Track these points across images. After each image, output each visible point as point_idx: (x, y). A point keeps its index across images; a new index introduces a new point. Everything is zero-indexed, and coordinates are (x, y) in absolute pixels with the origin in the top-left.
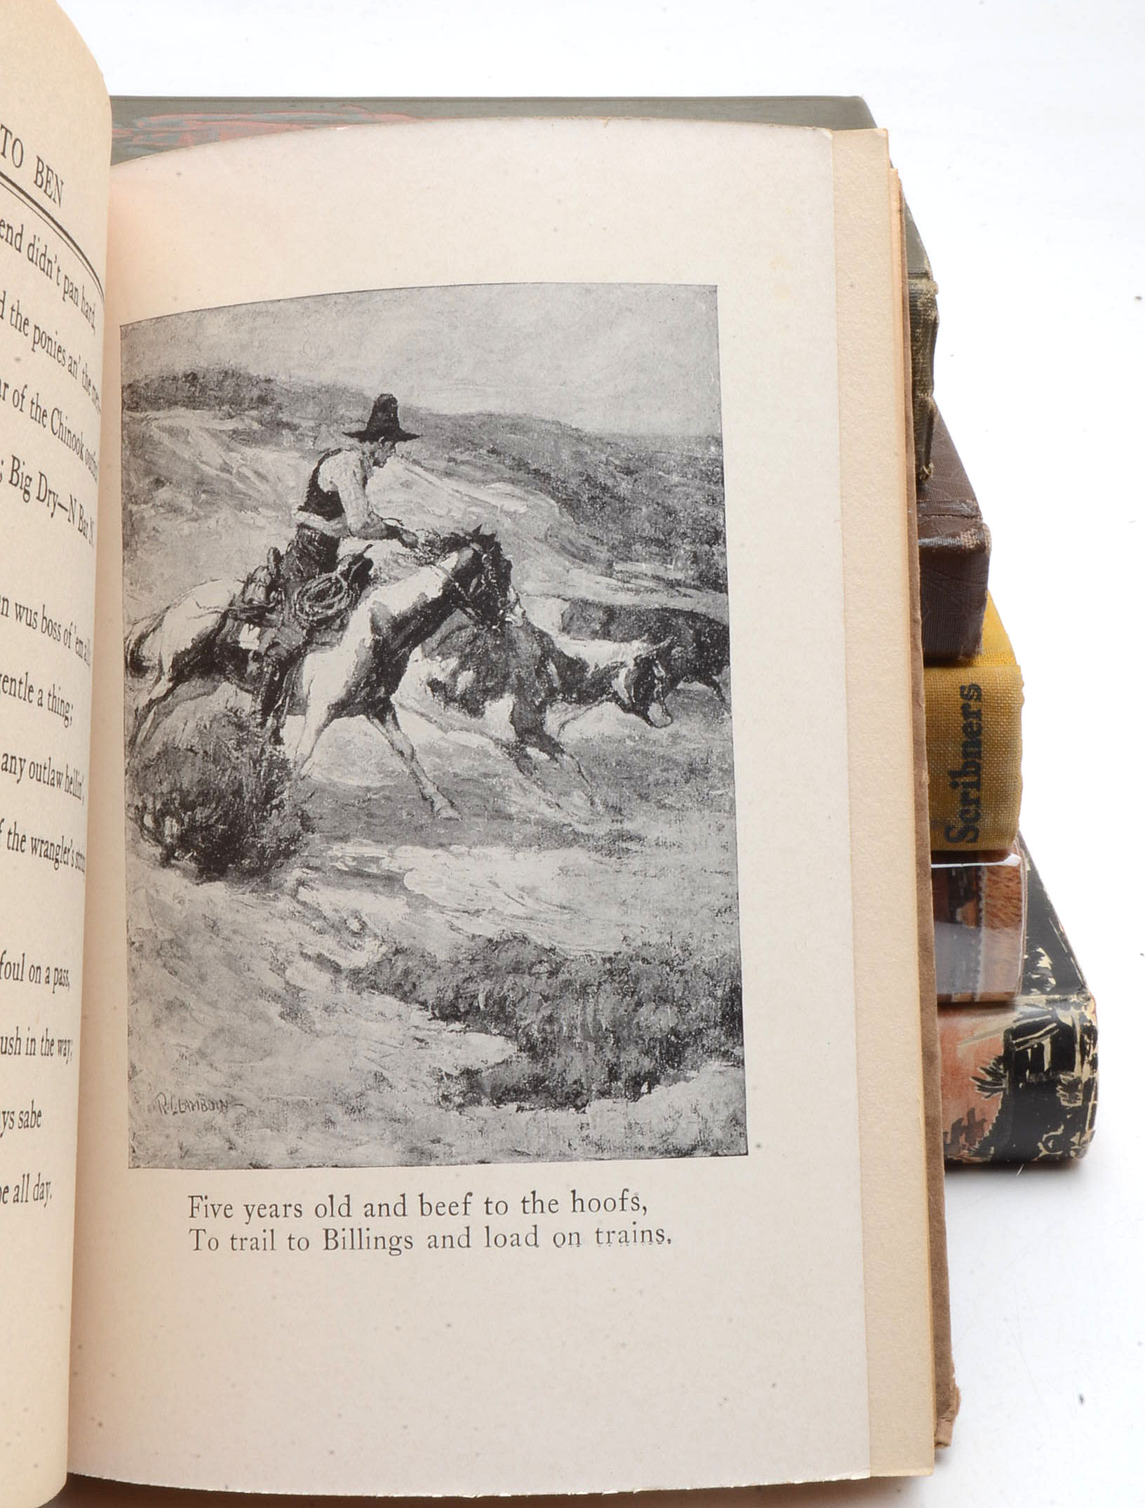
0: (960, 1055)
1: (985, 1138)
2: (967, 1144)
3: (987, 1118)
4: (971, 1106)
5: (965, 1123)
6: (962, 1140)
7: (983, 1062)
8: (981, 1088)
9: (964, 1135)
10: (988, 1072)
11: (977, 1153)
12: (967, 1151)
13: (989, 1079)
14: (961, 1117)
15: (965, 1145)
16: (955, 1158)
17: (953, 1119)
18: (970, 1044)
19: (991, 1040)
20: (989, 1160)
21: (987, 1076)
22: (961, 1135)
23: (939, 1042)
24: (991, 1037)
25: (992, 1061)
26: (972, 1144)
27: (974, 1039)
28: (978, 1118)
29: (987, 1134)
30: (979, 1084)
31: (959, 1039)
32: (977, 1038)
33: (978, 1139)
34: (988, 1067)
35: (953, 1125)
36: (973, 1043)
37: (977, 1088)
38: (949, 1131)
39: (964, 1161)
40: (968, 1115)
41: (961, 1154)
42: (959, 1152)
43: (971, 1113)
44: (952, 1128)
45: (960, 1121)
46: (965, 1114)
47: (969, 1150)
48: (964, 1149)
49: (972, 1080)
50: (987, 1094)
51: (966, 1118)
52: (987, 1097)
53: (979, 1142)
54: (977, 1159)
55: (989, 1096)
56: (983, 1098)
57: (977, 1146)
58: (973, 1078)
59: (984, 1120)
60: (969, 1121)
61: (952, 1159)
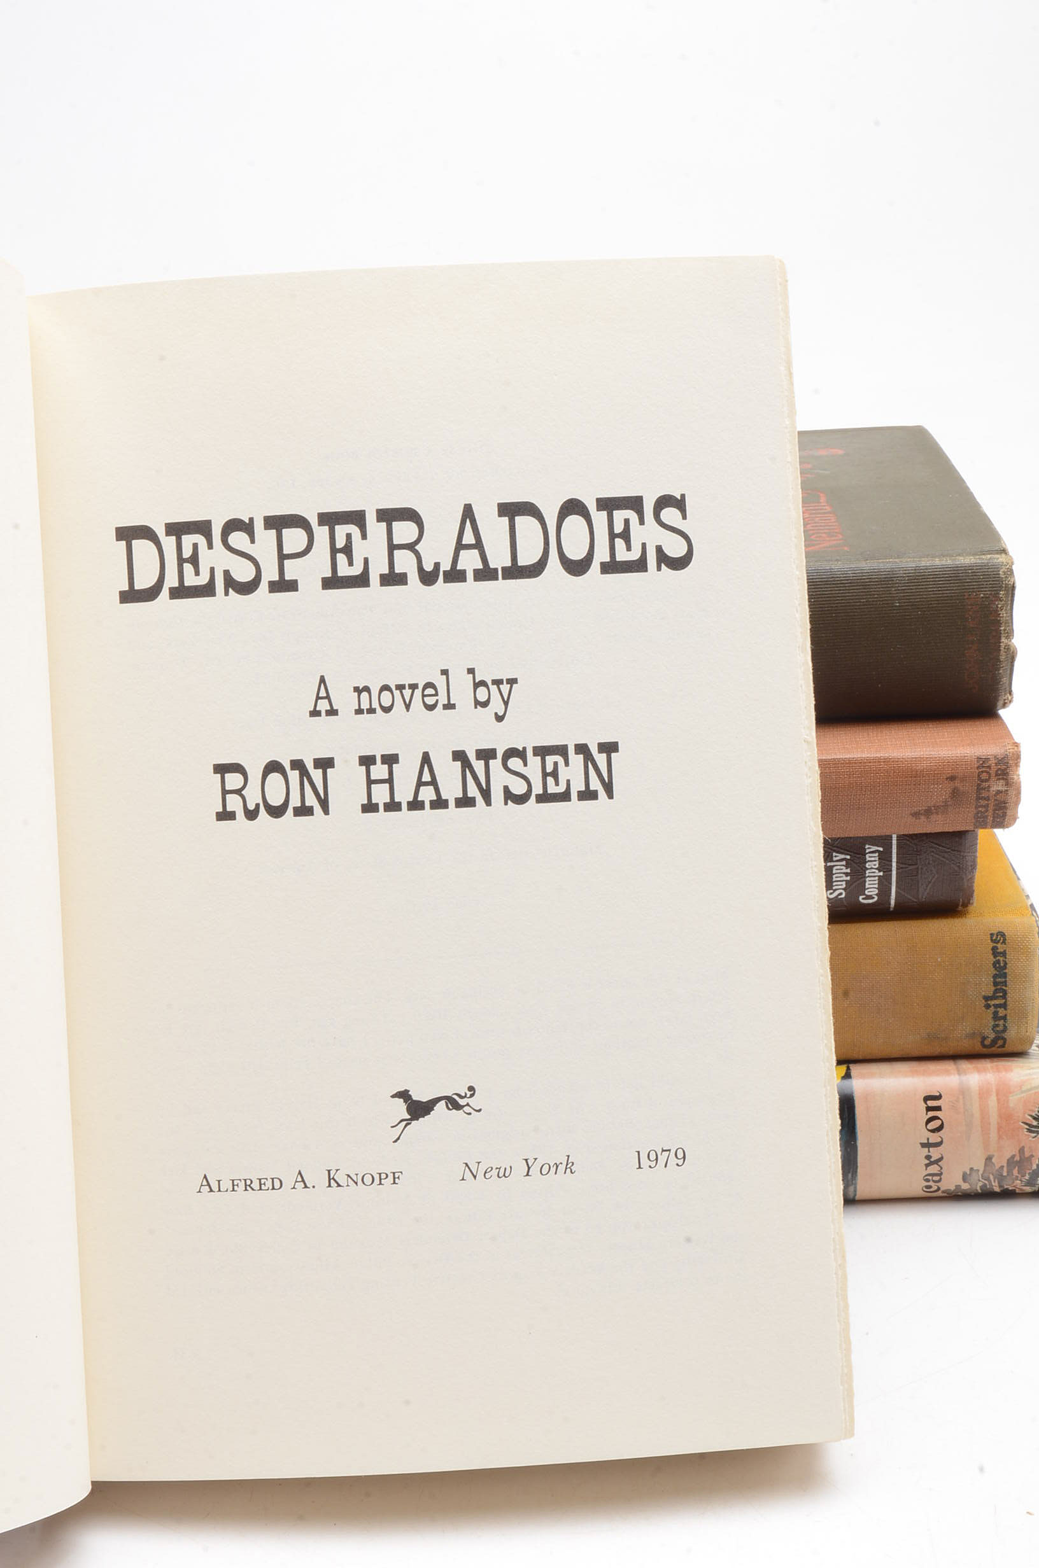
0: (1011, 1105)
1: (1033, 1171)
2: (1019, 1176)
3: (1034, 1154)
4: (1021, 1145)
5: (1017, 1158)
6: (1015, 1172)
7: (1030, 1110)
8: (1030, 1131)
9: (1017, 1168)
10: (1035, 1118)
11: (1029, 1183)
12: (1020, 1182)
13: (1035, 1123)
14: (1014, 1153)
15: (1017, 1177)
16: (1010, 1189)
17: (1008, 1155)
18: (1019, 1096)
19: (1036, 1093)
20: (1037, 1189)
21: (1034, 1121)
22: (1015, 1167)
23: (994, 1094)
24: (1036, 1091)
25: (1037, 1109)
26: (1023, 1176)
27: (1022, 1092)
28: (1027, 1154)
29: (1035, 1167)
30: (1027, 1127)
31: (1010, 1093)
32: (1025, 1092)
33: (1028, 1171)
34: (1034, 1114)
35: (1008, 1160)
36: (1022, 1095)
37: (1026, 1130)
38: (1005, 1165)
39: (1017, 1191)
40: (1019, 1151)
41: (1015, 1184)
42: (1013, 1182)
43: (1022, 1150)
44: (1008, 1163)
45: (1013, 1157)
46: (1017, 1152)
47: (1021, 1180)
48: (1017, 1180)
49: (1022, 1124)
50: (1034, 1135)
51: (1018, 1155)
52: (1034, 1138)
53: (1029, 1174)
54: (1028, 1189)
55: (1035, 1137)
56: (1030, 1139)
57: (1027, 1177)
58: (1022, 1122)
59: (1032, 1156)
60: (1020, 1156)
61: (1007, 1189)
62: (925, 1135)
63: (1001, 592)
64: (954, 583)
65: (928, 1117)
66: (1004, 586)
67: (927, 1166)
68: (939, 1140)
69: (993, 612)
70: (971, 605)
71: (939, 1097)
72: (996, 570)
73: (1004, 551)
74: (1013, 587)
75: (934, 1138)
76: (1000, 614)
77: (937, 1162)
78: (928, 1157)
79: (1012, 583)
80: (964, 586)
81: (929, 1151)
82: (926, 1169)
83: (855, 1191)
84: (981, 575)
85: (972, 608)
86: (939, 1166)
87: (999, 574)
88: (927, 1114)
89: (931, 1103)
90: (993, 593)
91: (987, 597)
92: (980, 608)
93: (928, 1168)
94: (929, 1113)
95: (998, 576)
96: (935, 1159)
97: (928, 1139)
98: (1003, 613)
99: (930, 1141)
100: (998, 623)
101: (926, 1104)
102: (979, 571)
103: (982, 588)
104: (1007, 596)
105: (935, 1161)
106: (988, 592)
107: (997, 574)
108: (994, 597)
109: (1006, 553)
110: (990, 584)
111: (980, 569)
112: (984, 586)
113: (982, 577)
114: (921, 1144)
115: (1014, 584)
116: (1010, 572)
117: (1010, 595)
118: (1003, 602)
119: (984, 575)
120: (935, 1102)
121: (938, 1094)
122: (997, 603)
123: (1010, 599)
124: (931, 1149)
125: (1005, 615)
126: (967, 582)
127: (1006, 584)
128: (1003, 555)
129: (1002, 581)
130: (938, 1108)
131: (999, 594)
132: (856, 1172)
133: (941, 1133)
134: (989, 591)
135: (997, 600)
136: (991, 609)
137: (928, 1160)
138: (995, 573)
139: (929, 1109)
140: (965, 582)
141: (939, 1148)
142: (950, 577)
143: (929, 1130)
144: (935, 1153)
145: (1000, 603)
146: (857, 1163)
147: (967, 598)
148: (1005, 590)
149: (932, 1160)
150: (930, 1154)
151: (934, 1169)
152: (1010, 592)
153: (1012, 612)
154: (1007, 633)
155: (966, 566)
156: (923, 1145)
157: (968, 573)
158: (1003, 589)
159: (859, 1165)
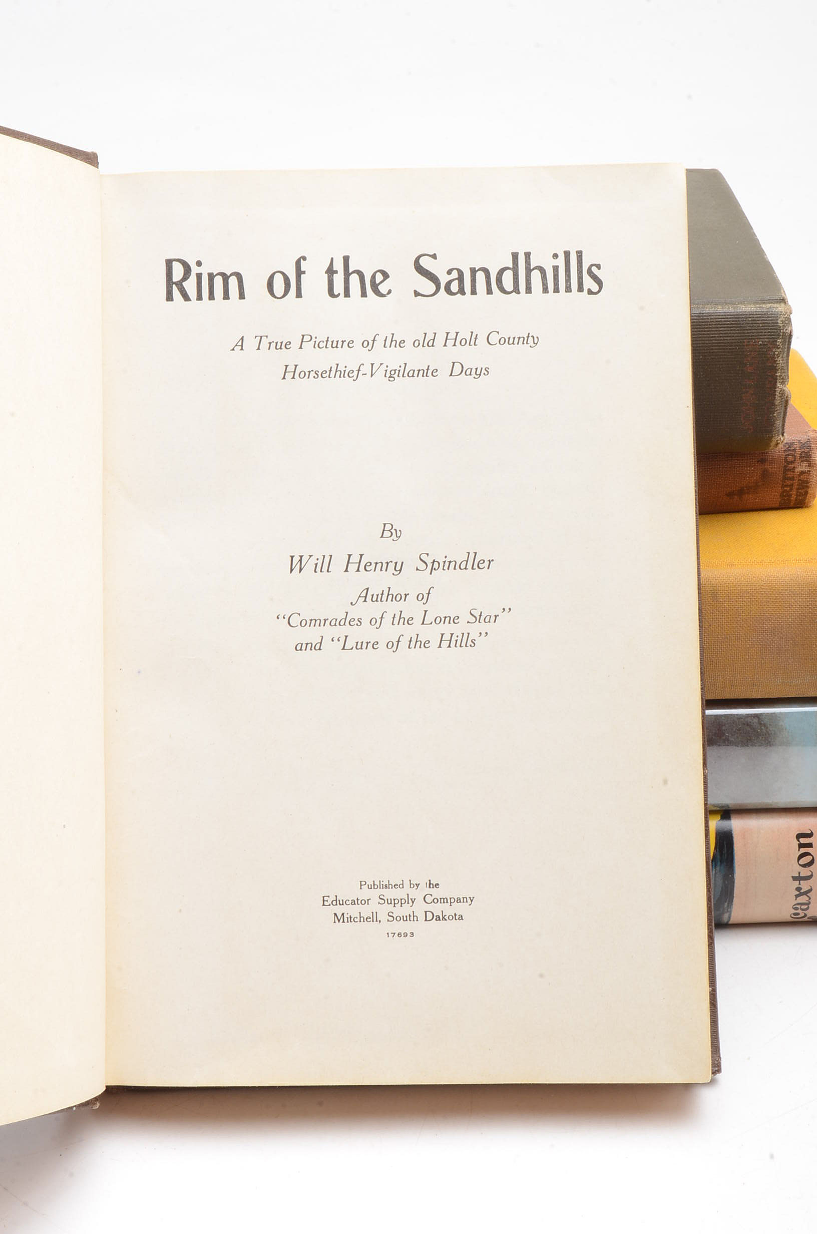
62: (796, 870)
63: (779, 340)
64: (734, 330)
65: (800, 853)
66: (781, 334)
67: (797, 896)
68: (810, 874)
69: (770, 359)
70: (749, 351)
71: (810, 835)
72: (774, 319)
73: (783, 301)
74: (790, 336)
75: (805, 872)
76: (777, 361)
77: (806, 893)
78: (798, 889)
79: (789, 332)
80: (744, 333)
81: (800, 884)
82: (796, 899)
83: (729, 917)
84: (761, 323)
85: (751, 354)
86: (808, 896)
87: (777, 323)
88: (799, 850)
89: (803, 840)
90: (771, 340)
91: (764, 345)
92: (759, 354)
93: (798, 899)
94: (801, 849)
95: (776, 325)
96: (805, 890)
97: (799, 873)
98: (780, 360)
99: (801, 875)
100: (775, 370)
101: (799, 841)
102: (758, 319)
103: (761, 335)
104: (783, 344)
105: (803, 892)
106: (767, 340)
107: (775, 323)
108: (771, 344)
109: (785, 303)
110: (769, 332)
111: (760, 317)
112: (763, 334)
113: (761, 325)
114: (793, 877)
115: (791, 332)
116: (788, 321)
117: (787, 343)
118: (780, 349)
119: (764, 323)
120: (807, 839)
121: (810, 832)
122: (774, 350)
123: (786, 346)
124: (801, 882)
125: (781, 362)
126: (747, 330)
127: (784, 333)
128: (783, 305)
129: (780, 330)
130: (810, 845)
131: (776, 341)
132: (732, 901)
133: (812, 868)
134: (767, 338)
135: (774, 348)
136: (769, 356)
137: (799, 891)
138: (774, 321)
139: (801, 846)
140: (744, 330)
141: (808, 881)
142: (731, 324)
143: (800, 865)
144: (805, 886)
145: (777, 350)
146: (733, 894)
147: (747, 345)
148: (782, 338)
149: (802, 891)
150: (800, 886)
151: (803, 899)
152: (787, 340)
153: (788, 360)
154: (783, 379)
155: (747, 315)
156: (794, 878)
157: (749, 321)
158: (781, 337)
159: (735, 895)
